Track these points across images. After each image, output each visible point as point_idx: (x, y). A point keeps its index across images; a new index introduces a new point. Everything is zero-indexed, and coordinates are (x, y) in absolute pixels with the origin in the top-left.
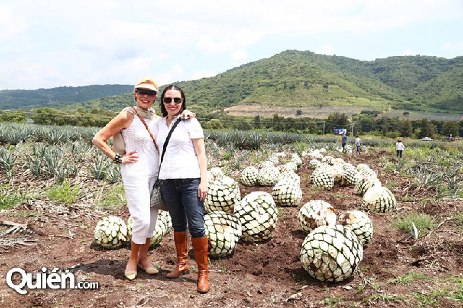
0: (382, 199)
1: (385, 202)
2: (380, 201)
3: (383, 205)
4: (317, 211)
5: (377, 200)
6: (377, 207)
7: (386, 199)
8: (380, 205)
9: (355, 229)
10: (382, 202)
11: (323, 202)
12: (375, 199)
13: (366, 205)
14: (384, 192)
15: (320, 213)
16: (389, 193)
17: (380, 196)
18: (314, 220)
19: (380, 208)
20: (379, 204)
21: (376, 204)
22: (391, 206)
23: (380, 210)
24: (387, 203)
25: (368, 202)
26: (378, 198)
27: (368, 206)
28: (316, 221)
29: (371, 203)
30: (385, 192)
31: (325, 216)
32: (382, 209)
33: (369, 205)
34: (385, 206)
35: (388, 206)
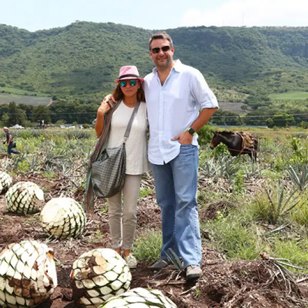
0: (71, 215)
1: (75, 219)
2: (70, 219)
3: (73, 225)
4: (31, 264)
5: (64, 219)
6: (65, 230)
7: (76, 215)
8: (70, 225)
9: (111, 282)
10: (72, 221)
11: (37, 243)
12: (63, 217)
13: (48, 228)
14: (71, 205)
15: (38, 264)
16: (78, 206)
17: (68, 212)
18: (29, 281)
19: (70, 229)
20: (68, 224)
21: (63, 225)
22: (83, 224)
23: (70, 234)
24: (78, 220)
25: (51, 224)
26: (66, 216)
27: (52, 230)
28: (32, 282)
29: (56, 225)
30: (74, 204)
31: (46, 269)
32: (73, 231)
33: (53, 227)
34: (77, 225)
35: (79, 224)
